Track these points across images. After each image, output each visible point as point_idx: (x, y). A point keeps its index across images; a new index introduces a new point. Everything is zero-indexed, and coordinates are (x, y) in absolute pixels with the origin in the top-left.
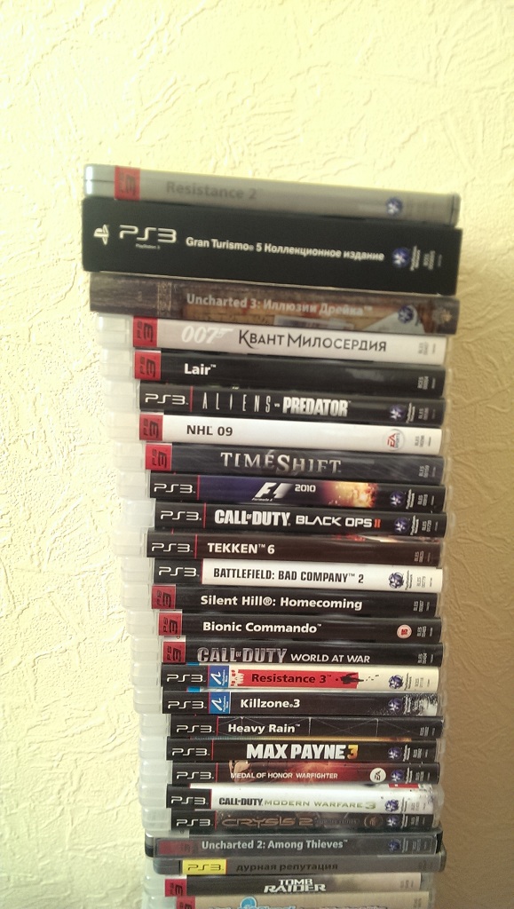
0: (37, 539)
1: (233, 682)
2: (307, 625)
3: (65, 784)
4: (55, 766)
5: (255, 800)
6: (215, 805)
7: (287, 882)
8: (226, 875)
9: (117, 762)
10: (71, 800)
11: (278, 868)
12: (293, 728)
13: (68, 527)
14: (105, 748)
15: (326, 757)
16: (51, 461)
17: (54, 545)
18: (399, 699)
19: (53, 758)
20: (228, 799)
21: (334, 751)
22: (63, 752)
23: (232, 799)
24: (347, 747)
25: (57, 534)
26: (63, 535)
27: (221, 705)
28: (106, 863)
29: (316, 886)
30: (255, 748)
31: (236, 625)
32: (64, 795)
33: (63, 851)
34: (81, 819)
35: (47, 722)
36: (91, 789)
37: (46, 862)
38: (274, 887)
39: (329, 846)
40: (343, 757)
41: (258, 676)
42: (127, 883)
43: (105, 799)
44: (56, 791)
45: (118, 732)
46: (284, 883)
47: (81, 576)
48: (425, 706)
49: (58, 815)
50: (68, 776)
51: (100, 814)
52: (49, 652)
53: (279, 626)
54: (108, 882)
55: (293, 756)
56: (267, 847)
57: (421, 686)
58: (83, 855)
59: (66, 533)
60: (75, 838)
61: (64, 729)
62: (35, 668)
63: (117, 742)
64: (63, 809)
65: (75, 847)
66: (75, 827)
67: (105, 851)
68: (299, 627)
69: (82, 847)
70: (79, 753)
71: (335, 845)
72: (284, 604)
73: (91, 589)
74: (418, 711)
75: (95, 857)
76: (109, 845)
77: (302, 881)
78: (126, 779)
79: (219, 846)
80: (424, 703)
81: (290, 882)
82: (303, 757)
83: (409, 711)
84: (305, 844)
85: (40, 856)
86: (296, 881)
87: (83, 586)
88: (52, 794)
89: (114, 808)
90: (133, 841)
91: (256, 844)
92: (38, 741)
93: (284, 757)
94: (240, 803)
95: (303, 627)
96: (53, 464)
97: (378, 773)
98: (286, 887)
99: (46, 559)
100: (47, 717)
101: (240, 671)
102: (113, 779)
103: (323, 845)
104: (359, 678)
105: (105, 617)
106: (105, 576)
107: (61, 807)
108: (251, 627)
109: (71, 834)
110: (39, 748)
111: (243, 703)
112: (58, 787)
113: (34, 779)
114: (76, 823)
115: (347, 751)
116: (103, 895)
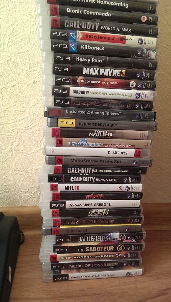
0: (3, 37)
1: (78, 37)
2: (107, 13)
3: (13, 142)
4: (10, 134)
5: (86, 91)
6: (71, 94)
7: (98, 131)
8: (75, 128)
9: (33, 134)
10: (16, 149)
11: (94, 124)
12: (101, 60)
13: (14, 33)
14: (29, 127)
15: (113, 75)
16: (8, 5)
17: (9, 41)
18: (142, 50)
19: (9, 131)
20: (76, 91)
21: (116, 72)
22: (13, 129)
23: (78, 91)
24: (121, 71)
25: (10, 36)
26: (13, 36)
27: (74, 47)
28: (28, 176)
29: (109, 134)
30: (86, 69)
31: (80, 11)
32: (13, 147)
33: (12, 171)
34: (20, 157)
35: (7, 116)
36: (23, 145)
37: (6, 176)
38: (93, 133)
39: (114, 115)
40: (119, 76)
41: (88, 35)
42: (36, 185)
43: (28, 149)
44: (10, 145)
45: (33, 121)
46: (97, 131)
47: (19, 55)
48: (151, 53)
49: (10, 155)
50: (15, 139)
51: (26, 155)
52: (7, 86)
53: (96, 12)
54: (29, 185)
55: (101, 74)
56: (90, 114)
57: (150, 44)
58: (20, 173)
59: (14, 36)
60: (17, 166)
61: (13, 119)
62: (2, 92)
63: (33, 125)
64: (12, 153)
65: (17, 169)
66: (17, 161)
67: (28, 171)
68: (104, 13)
69: (19, 170)
70: (18, 129)
71: (116, 114)
72: (99, 2)
73: (23, 60)
74: (148, 55)
75: (24, 174)
76: (29, 169)
77: (103, 131)
78: (36, 141)
79: (72, 112)
80: (151, 52)
81: (99, 132)
82: (105, 75)
83: (145, 55)
84: (105, 113)
85: (3, 173)
86: (101, 131)
87: (20, 58)
88: (8, 146)
89: (31, 153)
90: (39, 167)
91: (86, 112)
92: (3, 123)
93: (98, 74)
94: (80, 93)
95: (106, 14)
96: (9, 6)
97: (133, 83)
98: (97, 134)
99: (6, 47)
100: (6, 113)
101: (81, 33)
102: (32, 141)
103: (112, 114)
104: (127, 38)
105: (28, 73)
106: (28, 55)
107: (12, 152)
108: (86, 12)
109: (15, 164)
110: (4, 126)
111: (82, 47)
112: (11, 143)
113: (2, 139)
114: (17, 159)
115: (121, 73)
116: (27, 190)
